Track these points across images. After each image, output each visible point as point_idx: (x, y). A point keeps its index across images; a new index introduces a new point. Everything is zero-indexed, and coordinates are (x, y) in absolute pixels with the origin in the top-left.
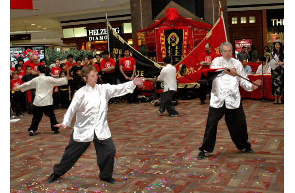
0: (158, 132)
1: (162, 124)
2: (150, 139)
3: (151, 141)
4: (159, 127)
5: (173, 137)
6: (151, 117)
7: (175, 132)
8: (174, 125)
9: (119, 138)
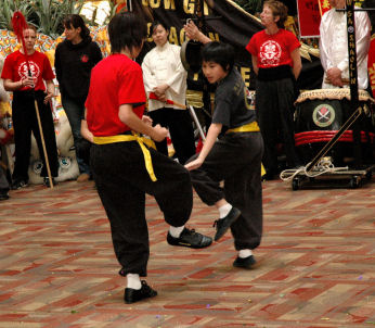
0: (305, 279)
1: (320, 250)
2: (279, 301)
3: (285, 308)
4: (308, 261)
5: (360, 295)
6: (279, 228)
7: (365, 277)
8: (362, 252)
9: (171, 303)
